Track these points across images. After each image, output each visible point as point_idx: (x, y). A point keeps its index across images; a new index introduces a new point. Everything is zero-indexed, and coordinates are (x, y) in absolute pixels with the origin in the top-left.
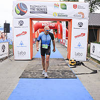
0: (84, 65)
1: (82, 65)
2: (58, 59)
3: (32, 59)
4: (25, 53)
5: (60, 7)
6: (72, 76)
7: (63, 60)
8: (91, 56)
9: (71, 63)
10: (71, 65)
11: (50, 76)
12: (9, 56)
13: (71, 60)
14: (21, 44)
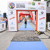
0: (45, 34)
1: (43, 34)
2: (31, 31)
3: (18, 31)
4: (14, 28)
6: (38, 40)
7: (34, 31)
8: (48, 29)
9: (38, 33)
10: (38, 34)
11: (27, 40)
12: (6, 30)
13: (38, 31)
14: (12, 23)
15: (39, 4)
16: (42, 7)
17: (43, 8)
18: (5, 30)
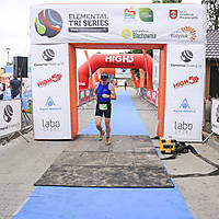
1: (190, 153)
2: (136, 138)
3: (76, 137)
4: (57, 124)
5: (137, 16)
7: (148, 139)
8: (213, 129)
9: (165, 147)
10: (164, 153)
11: (109, 182)
13: (164, 141)
14: (50, 104)
15: (173, 14)
16: (188, 29)
17: (193, 32)
18: (17, 135)
